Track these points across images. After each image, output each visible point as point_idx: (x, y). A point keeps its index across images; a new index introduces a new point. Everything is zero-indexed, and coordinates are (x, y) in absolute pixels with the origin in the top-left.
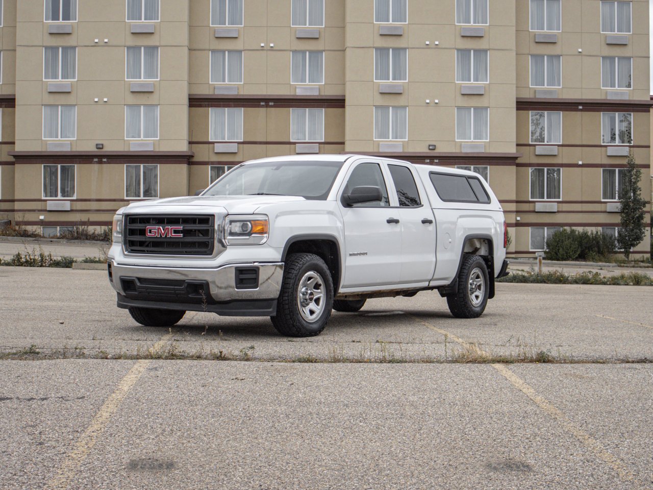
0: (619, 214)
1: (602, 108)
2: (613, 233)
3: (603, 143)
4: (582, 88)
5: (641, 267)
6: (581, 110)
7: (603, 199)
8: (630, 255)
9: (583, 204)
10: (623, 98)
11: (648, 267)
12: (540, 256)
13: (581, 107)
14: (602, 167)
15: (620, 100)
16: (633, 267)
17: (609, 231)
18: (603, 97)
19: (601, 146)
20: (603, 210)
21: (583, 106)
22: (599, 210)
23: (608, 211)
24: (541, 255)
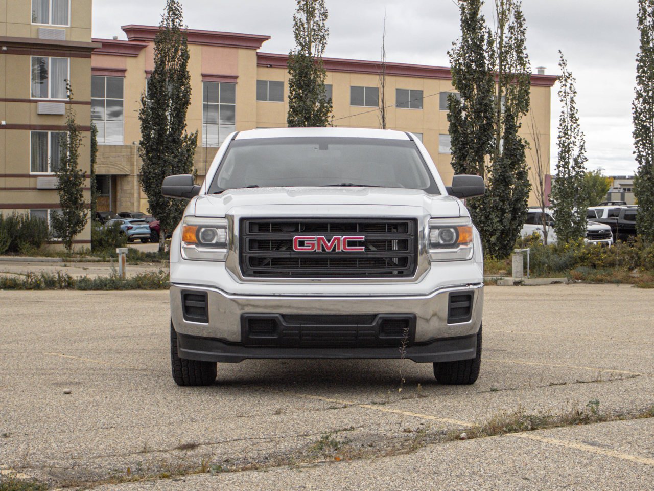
0: (56, 192)
1: (32, 50)
2: (44, 216)
3: (33, 96)
4: (6, 22)
5: (89, 261)
6: (5, 52)
7: (32, 171)
8: (73, 245)
9: (7, 179)
10: (59, 38)
11: (98, 261)
12: (123, 253)
13: (4, 48)
14: (30, 129)
15: (55, 41)
16: (80, 261)
17: (39, 215)
18: (33, 36)
19: (30, 101)
20: (32, 186)
21: (7, 47)
22: (27, 186)
23: (39, 187)
24: (124, 251)
